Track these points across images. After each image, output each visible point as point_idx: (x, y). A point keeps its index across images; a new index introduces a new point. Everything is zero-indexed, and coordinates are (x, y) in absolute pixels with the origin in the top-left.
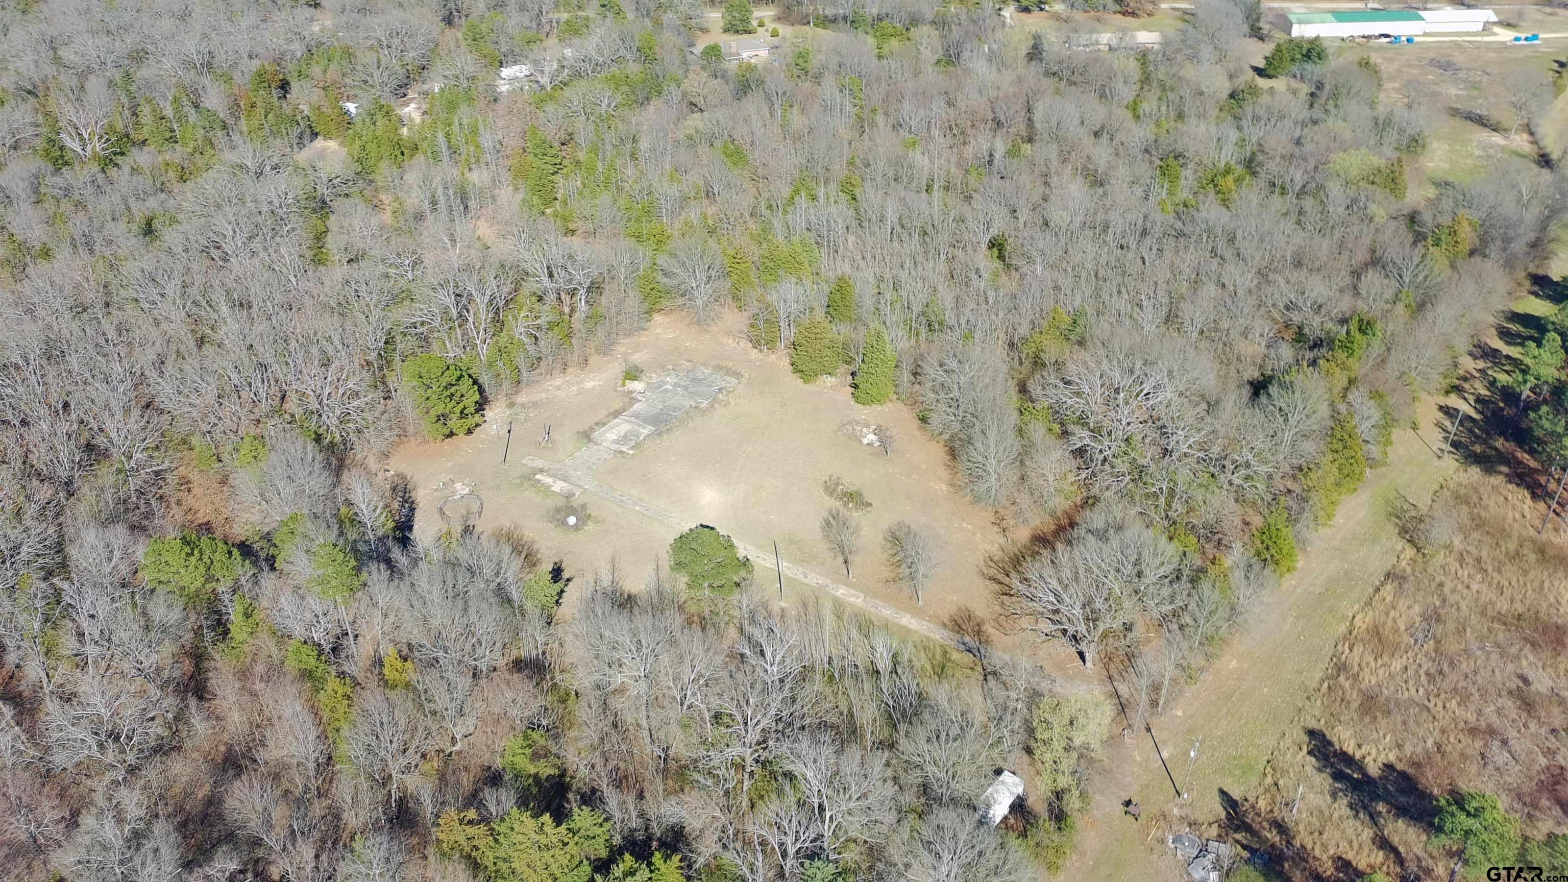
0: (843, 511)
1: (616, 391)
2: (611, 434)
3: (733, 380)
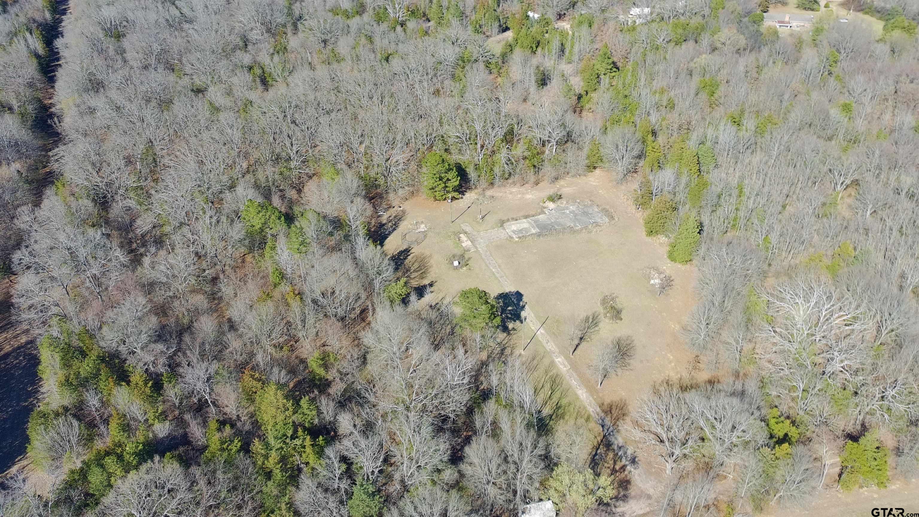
1: (539, 204)
2: (514, 226)
3: (607, 220)
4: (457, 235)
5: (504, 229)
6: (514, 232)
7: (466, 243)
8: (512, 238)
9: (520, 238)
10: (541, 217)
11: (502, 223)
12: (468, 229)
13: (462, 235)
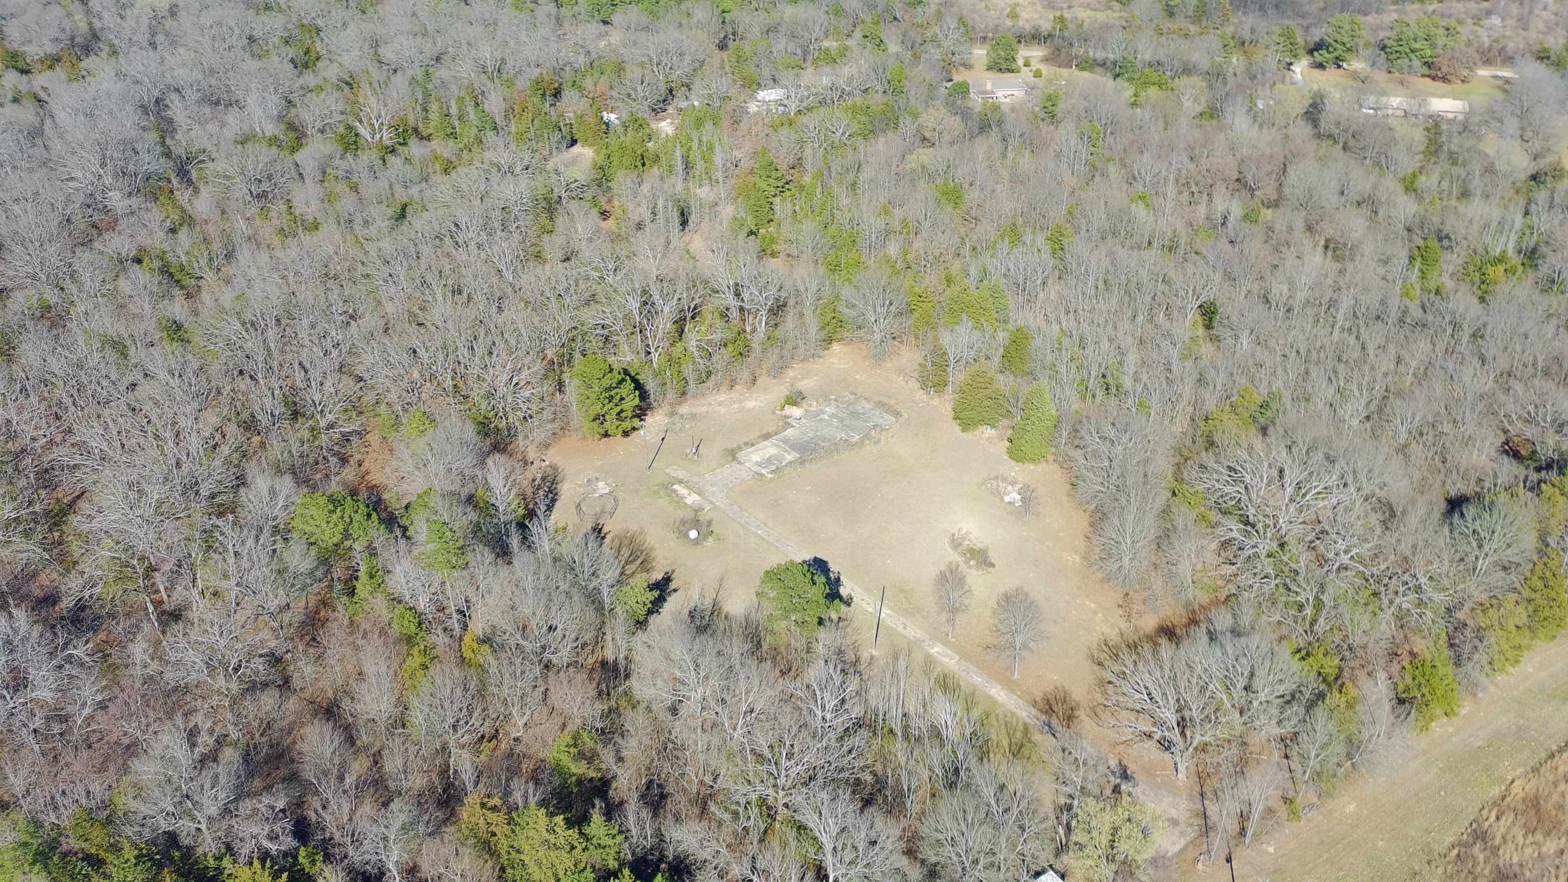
0: (963, 567)
1: (774, 413)
2: (754, 456)
3: (891, 419)
4: (667, 487)
5: (740, 463)
6: (758, 464)
7: (692, 499)
8: (761, 475)
9: (772, 472)
10: (789, 432)
11: (732, 454)
12: (681, 474)
13: (676, 487)
